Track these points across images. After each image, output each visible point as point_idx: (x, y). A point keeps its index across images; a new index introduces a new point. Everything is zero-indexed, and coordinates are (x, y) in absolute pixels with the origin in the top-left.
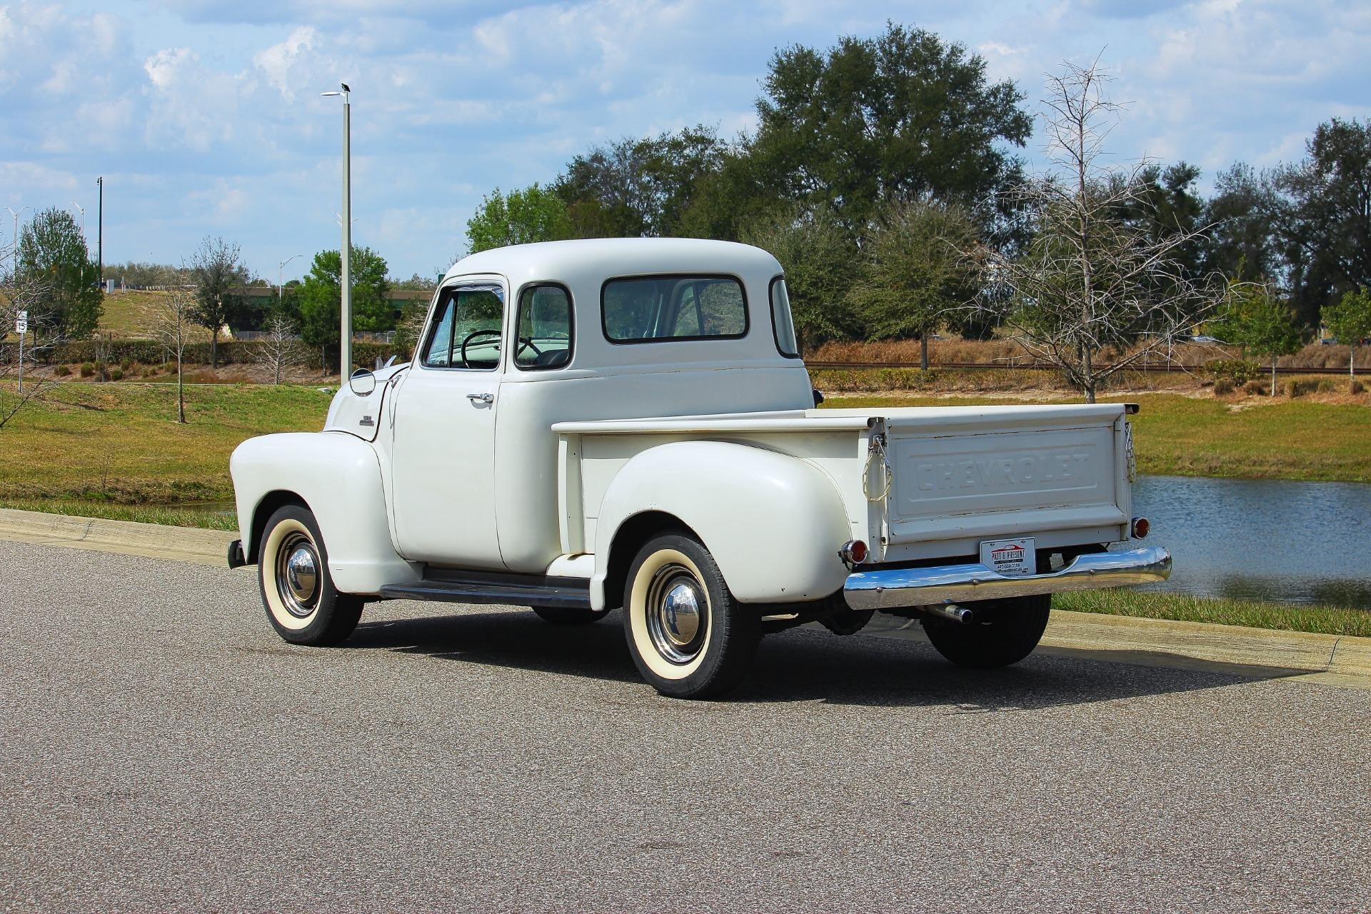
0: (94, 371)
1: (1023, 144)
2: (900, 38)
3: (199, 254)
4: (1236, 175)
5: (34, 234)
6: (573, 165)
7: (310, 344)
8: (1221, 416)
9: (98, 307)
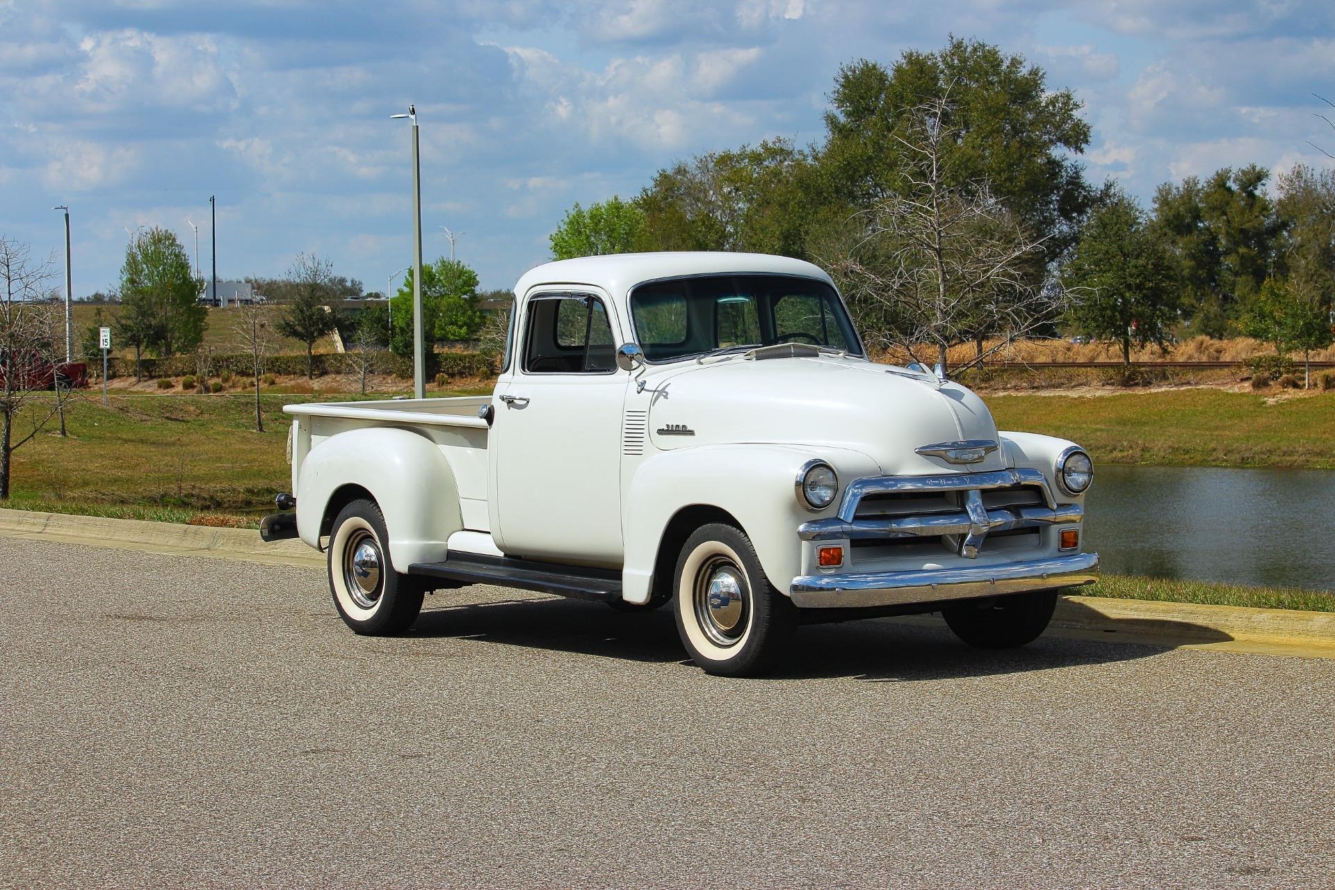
0: (195, 384)
1: (1081, 151)
2: (961, 51)
3: (293, 271)
4: (1297, 177)
5: (139, 253)
6: (658, 179)
7: (400, 354)
8: (1258, 409)
9: (202, 322)
